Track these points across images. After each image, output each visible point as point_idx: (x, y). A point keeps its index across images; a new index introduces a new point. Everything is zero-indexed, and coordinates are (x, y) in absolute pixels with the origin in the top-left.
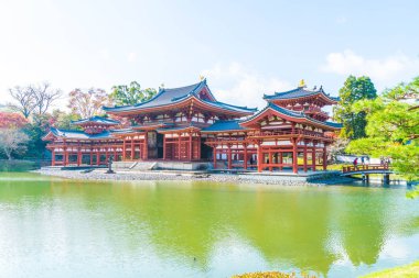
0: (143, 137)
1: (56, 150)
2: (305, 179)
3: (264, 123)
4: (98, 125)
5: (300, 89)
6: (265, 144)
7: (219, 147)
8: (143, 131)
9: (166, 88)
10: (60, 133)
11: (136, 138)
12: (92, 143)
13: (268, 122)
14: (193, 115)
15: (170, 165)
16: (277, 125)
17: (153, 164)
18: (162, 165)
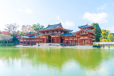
0: (45, 37)
1: (21, 41)
2: (92, 46)
3: (80, 33)
4: (31, 34)
5: (87, 25)
6: (81, 38)
7: (66, 39)
8: (45, 36)
9: (50, 25)
10: (22, 36)
11: (43, 37)
12: (30, 39)
13: (81, 33)
14: (59, 32)
15: (53, 44)
16: (84, 34)
17: (49, 44)
18: (51, 44)
